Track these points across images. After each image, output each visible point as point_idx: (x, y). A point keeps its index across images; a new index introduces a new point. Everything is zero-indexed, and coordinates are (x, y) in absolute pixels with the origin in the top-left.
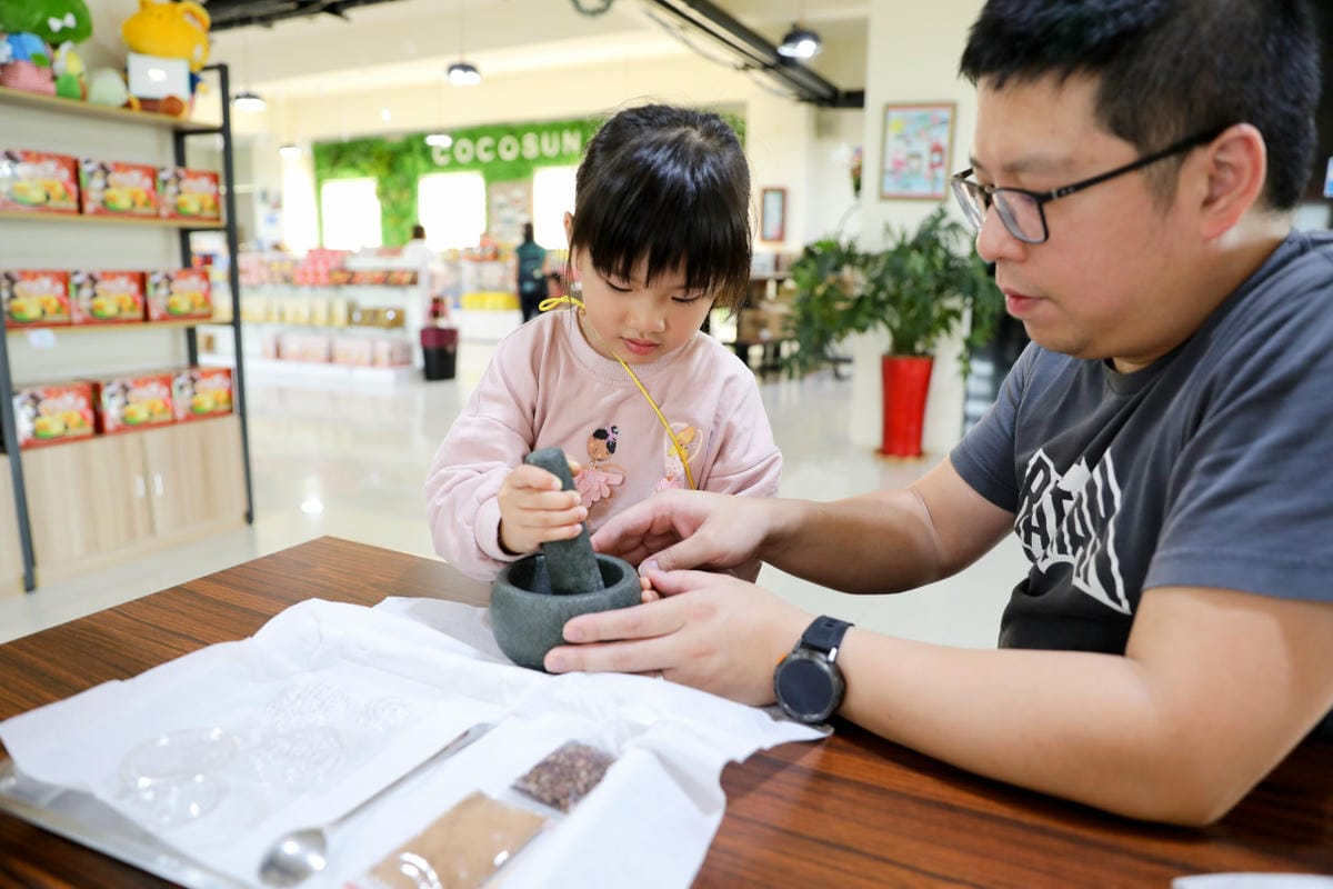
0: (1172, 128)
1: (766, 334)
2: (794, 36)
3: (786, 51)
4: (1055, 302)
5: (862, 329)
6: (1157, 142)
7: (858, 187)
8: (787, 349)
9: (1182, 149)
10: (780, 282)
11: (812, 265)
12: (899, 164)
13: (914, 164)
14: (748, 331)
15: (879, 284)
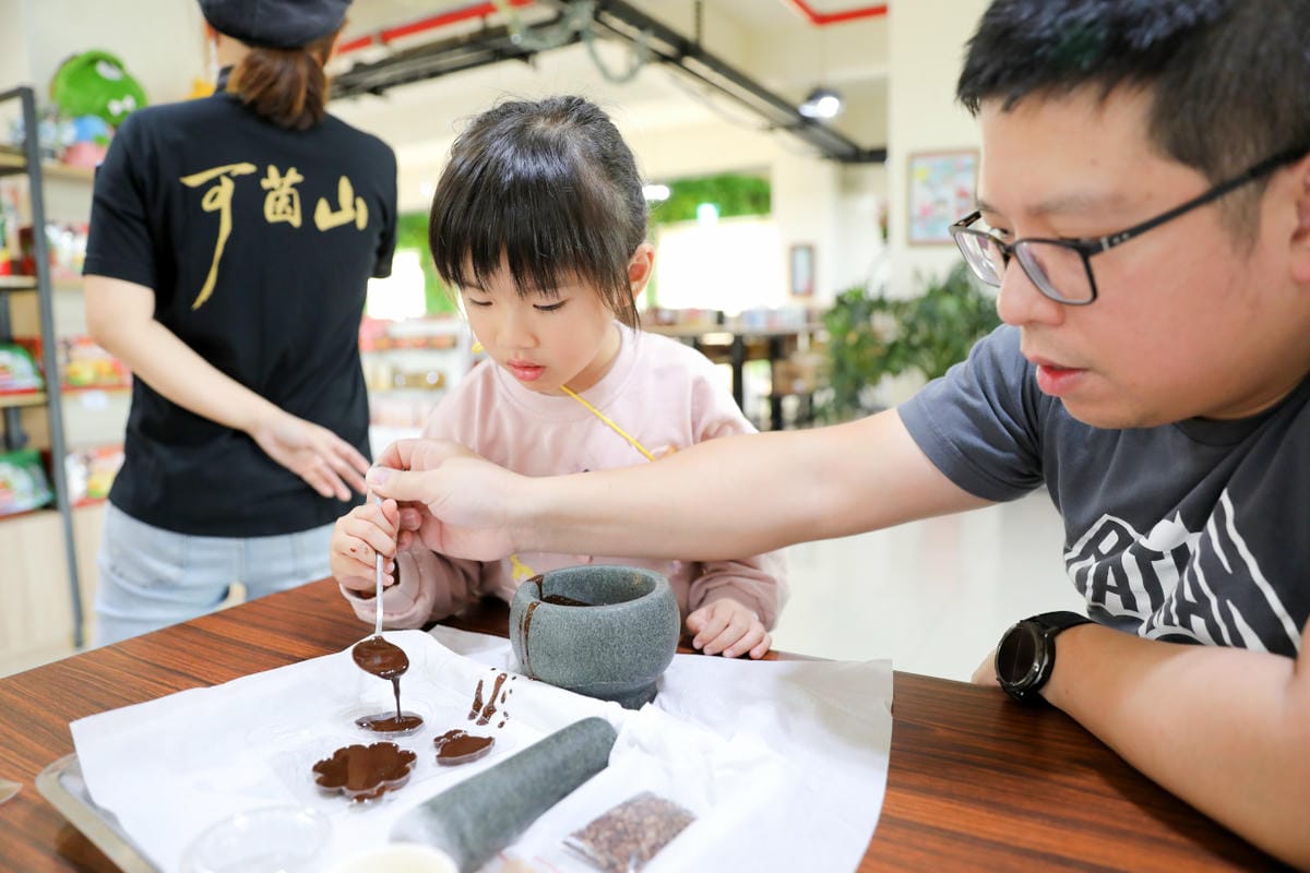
0: (1251, 148)
1: (801, 385)
2: (815, 95)
3: (809, 110)
4: (1103, 374)
5: (896, 373)
6: (1230, 166)
7: (885, 234)
8: (820, 399)
9: (1261, 172)
10: (811, 336)
11: (844, 314)
12: (925, 212)
13: (941, 210)
14: (782, 383)
15: (912, 328)
